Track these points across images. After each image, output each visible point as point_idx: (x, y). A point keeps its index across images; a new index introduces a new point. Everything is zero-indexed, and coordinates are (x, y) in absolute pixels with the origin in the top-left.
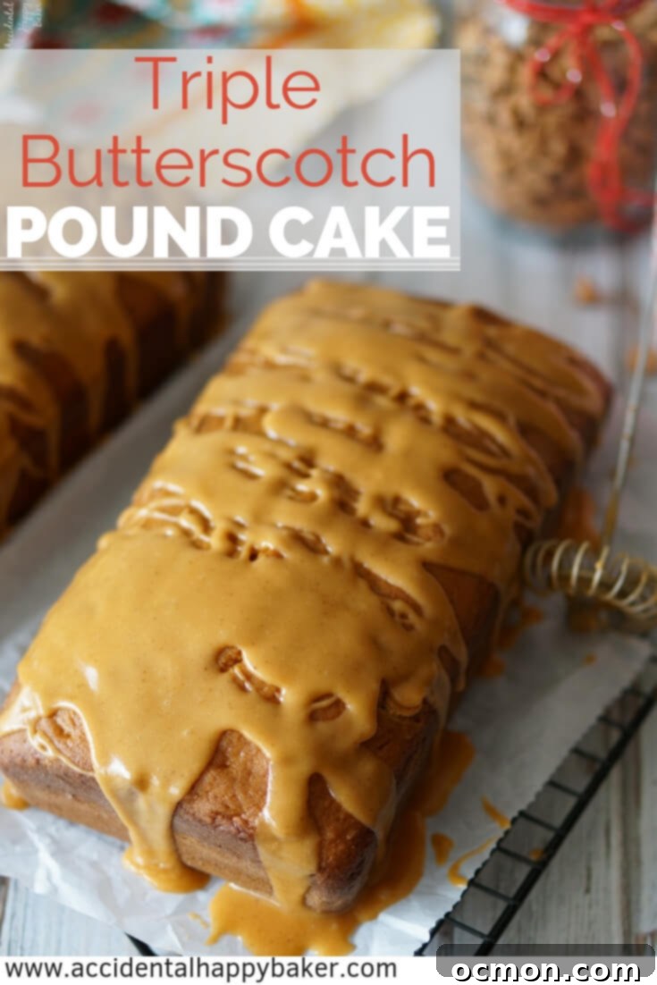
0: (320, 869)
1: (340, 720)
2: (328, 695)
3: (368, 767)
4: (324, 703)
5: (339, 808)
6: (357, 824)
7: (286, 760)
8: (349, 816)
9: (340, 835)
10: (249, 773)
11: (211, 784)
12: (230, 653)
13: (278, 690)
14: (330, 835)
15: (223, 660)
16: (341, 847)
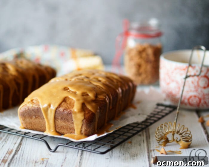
0: (85, 118)
1: (88, 97)
2: (86, 93)
3: (94, 104)
4: (85, 94)
5: (88, 109)
6: (92, 112)
7: (78, 100)
8: (90, 110)
9: (89, 113)
10: (71, 103)
11: (63, 105)
12: (67, 88)
13: (76, 92)
14: (87, 112)
15: (65, 89)
16: (89, 115)
